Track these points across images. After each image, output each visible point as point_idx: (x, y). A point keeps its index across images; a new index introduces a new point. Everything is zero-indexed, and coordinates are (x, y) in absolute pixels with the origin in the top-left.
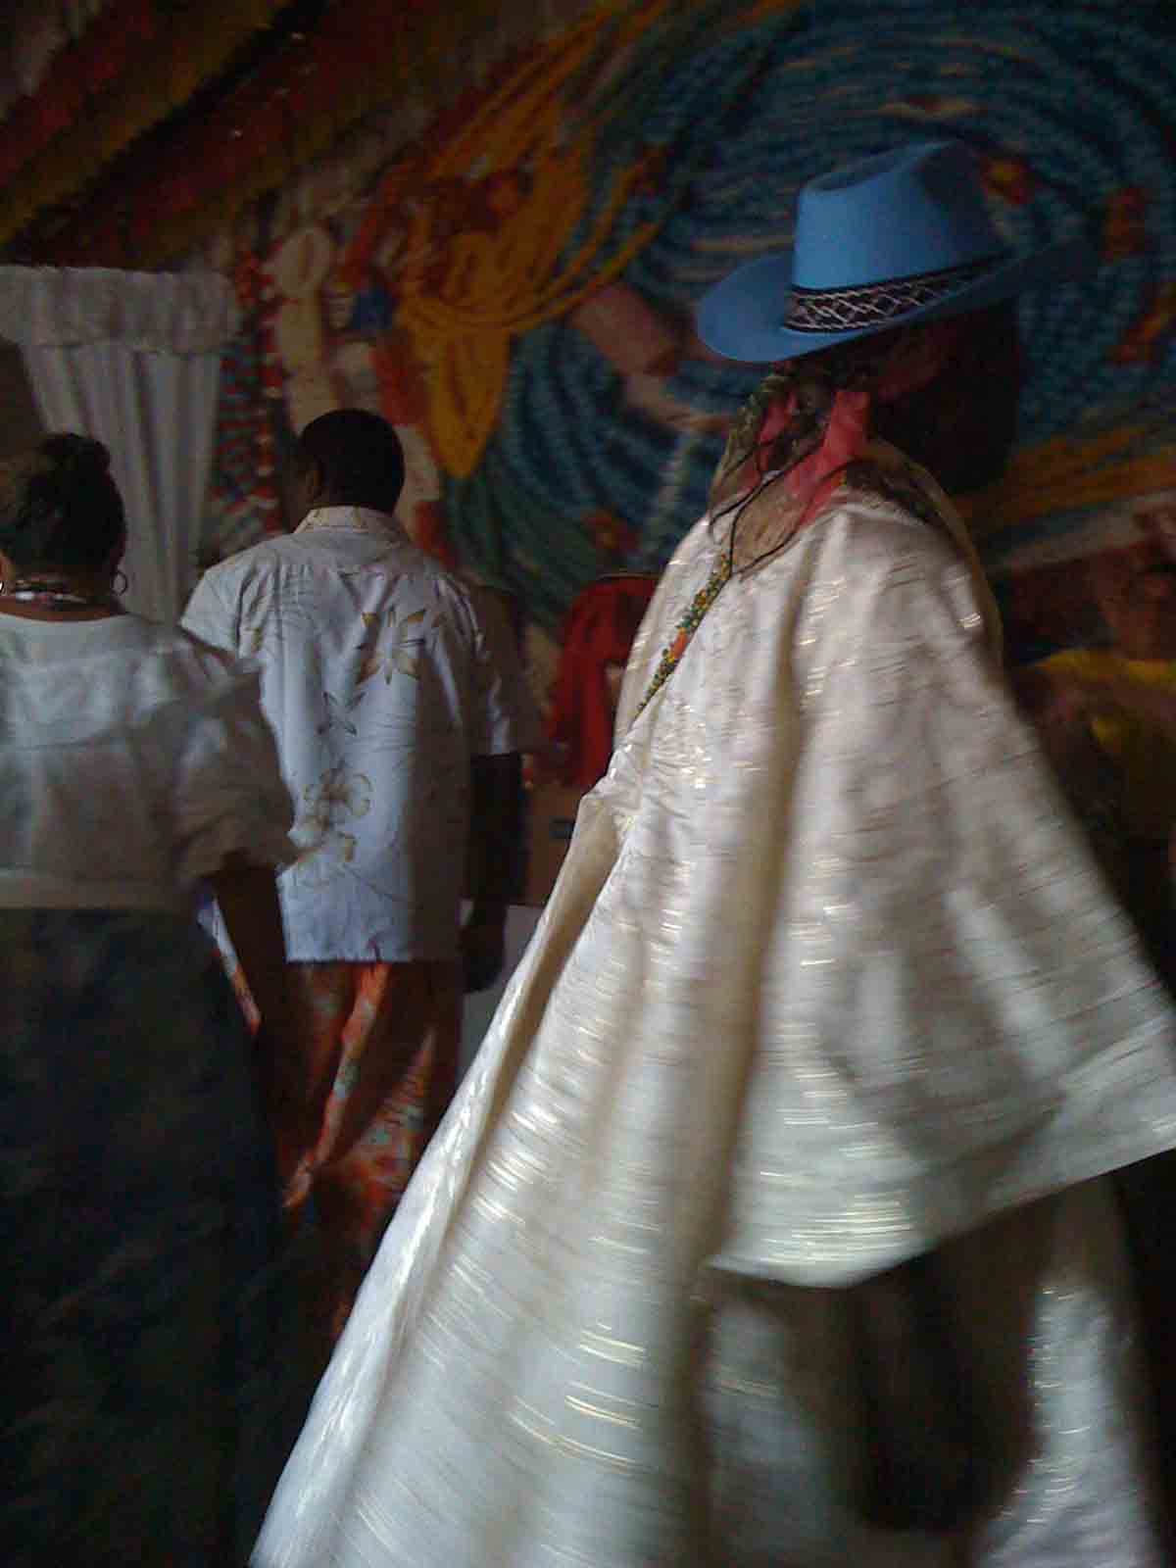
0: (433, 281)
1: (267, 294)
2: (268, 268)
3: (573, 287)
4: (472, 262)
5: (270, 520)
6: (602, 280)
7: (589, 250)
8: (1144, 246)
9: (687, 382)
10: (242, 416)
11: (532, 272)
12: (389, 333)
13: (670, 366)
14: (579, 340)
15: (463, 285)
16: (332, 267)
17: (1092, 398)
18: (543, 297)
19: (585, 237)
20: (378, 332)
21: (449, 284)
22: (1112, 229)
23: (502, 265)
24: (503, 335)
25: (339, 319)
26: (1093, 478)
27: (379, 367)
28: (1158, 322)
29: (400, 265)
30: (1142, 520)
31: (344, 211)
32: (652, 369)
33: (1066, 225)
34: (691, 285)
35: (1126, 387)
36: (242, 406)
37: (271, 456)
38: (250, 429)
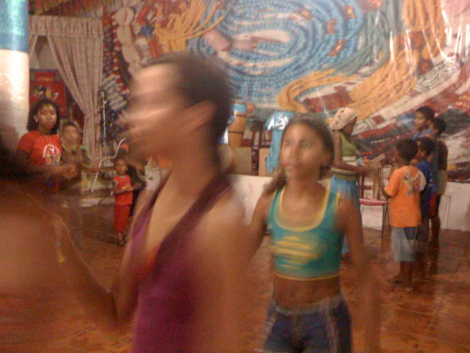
0: (164, 25)
1: (114, 23)
2: (113, 17)
3: (203, 29)
4: (174, 21)
5: (118, 81)
6: (210, 29)
7: (207, 21)
8: (336, 32)
9: (232, 54)
10: (108, 54)
11: (191, 25)
12: (152, 36)
13: (229, 49)
14: (205, 42)
15: (172, 27)
16: (133, 19)
17: (325, 63)
18: (195, 31)
19: (205, 18)
20: (148, 36)
21: (169, 25)
22: (329, 27)
23: (183, 22)
24: (184, 40)
25: (137, 32)
26: (325, 79)
27: (149, 45)
28: (338, 48)
29: (154, 20)
30: (336, 88)
31: (136, 5)
32: (224, 50)
33: (319, 26)
34: (233, 31)
35: (332, 61)
36: (108, 52)
37: (118, 65)
38: (110, 58)
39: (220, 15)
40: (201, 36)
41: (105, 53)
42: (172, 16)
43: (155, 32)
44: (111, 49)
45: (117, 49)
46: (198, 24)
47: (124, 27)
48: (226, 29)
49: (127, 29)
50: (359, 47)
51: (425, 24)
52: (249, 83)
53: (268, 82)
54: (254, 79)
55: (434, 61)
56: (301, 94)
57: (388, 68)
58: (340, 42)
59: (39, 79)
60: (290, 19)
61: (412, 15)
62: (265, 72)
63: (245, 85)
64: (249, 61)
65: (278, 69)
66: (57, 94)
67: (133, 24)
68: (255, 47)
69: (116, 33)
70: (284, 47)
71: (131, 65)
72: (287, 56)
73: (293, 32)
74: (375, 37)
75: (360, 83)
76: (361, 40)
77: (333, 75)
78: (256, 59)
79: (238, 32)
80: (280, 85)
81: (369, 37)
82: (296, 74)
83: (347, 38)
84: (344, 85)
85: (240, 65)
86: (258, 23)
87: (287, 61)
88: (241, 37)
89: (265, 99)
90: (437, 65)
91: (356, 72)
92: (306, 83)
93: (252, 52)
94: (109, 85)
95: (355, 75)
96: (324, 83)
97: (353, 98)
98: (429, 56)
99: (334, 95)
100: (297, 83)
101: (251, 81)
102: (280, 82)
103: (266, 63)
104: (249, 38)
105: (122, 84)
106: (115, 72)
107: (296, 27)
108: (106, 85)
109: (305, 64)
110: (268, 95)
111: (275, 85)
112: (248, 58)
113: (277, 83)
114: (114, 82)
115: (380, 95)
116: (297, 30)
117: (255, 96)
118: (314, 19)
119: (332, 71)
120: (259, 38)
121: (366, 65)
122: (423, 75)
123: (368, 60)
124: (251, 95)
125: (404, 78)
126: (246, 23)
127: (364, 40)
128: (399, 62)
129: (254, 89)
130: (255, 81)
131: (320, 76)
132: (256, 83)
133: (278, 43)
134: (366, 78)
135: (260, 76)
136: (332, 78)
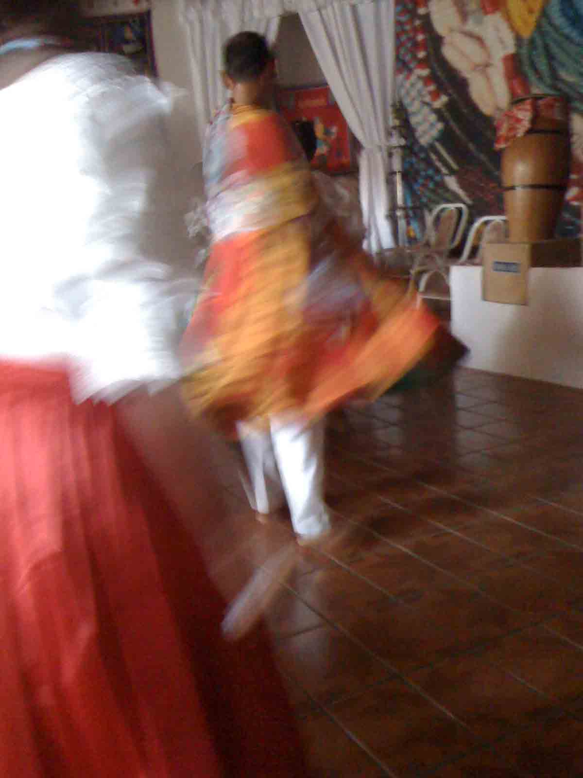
5: (427, 80)
10: (408, 27)
36: (406, 23)
37: (424, 46)
38: (411, 35)
41: (398, 23)
45: (422, 11)
66: (334, 129)
71: (447, 40)
94: (414, 93)
105: (432, 87)
106: (422, 63)
108: (408, 93)
114: (420, 85)
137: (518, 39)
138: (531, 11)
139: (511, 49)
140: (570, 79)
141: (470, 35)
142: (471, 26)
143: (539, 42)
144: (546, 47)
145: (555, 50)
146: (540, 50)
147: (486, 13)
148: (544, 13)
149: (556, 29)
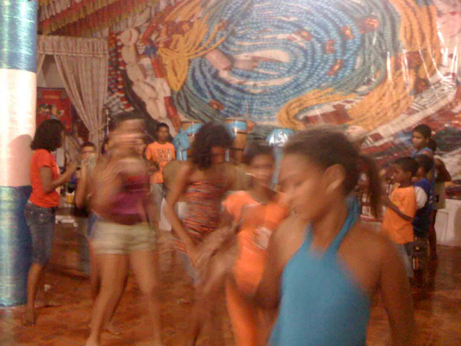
0: (167, 45)
1: (119, 44)
2: (118, 37)
3: (205, 49)
5: (122, 99)
6: (212, 48)
7: (209, 41)
8: (334, 52)
9: (234, 73)
10: (113, 73)
11: (194, 46)
12: (155, 56)
13: (230, 69)
14: (207, 61)
15: (175, 46)
16: (138, 39)
17: (324, 82)
18: (197, 51)
19: (207, 38)
20: (152, 56)
21: (172, 46)
22: (327, 48)
23: (186, 43)
24: (187, 59)
25: (141, 52)
26: (324, 97)
27: (153, 64)
28: (337, 67)
29: (158, 40)
30: (334, 106)
31: (141, 26)
32: (225, 69)
33: (318, 46)
34: (234, 51)
35: (330, 80)
36: (113, 71)
37: (122, 83)
38: (115, 77)
39: (222, 35)
40: (203, 57)
41: (110, 71)
42: (175, 37)
43: (159, 52)
44: (116, 69)
45: (121, 68)
46: (200, 45)
47: (129, 46)
48: (227, 49)
49: (132, 49)
50: (357, 67)
51: (421, 45)
52: (250, 101)
53: (268, 100)
54: (254, 97)
55: (431, 80)
56: (300, 112)
57: (385, 87)
58: (339, 61)
59: (46, 97)
60: (290, 40)
61: (408, 36)
62: (265, 90)
63: (245, 103)
64: (250, 79)
65: (278, 87)
66: (62, 111)
67: (138, 44)
68: (256, 67)
69: (120, 53)
70: (284, 66)
71: (135, 83)
72: (286, 75)
73: (292, 52)
74: (372, 57)
75: (358, 101)
76: (359, 60)
77: (331, 94)
78: (256, 78)
79: (240, 52)
80: (279, 103)
81: (367, 57)
82: (296, 93)
83: (345, 58)
84: (343, 104)
85: (240, 84)
86: (258, 43)
87: (287, 79)
88: (242, 57)
89: (265, 117)
90: (434, 84)
91: (354, 91)
92: (305, 101)
93: (252, 71)
94: (114, 103)
95: (354, 94)
96: (323, 101)
97: (351, 116)
98: (426, 75)
99: (332, 113)
100: (296, 102)
101: (252, 99)
102: (280, 100)
103: (266, 82)
104: (249, 58)
105: (125, 102)
106: (120, 91)
107: (296, 47)
108: (110, 102)
109: (303, 83)
110: (268, 113)
111: (275, 104)
112: (248, 77)
113: (277, 102)
114: (118, 100)
115: (378, 114)
116: (296, 50)
117: (255, 113)
118: (313, 40)
119: (330, 90)
120: (259, 58)
121: (364, 84)
122: (419, 94)
123: (366, 78)
124: (252, 113)
125: (402, 96)
126: (246, 43)
127: (362, 61)
128: (397, 81)
129: (255, 107)
130: (256, 99)
131: (320, 94)
132: (256, 101)
133: (278, 62)
134: (363, 97)
135: (260, 94)
136: (330, 96)
137: (172, 91)
138: (179, 81)
139: (168, 94)
140: (196, 112)
141: (149, 85)
142: (148, 80)
143: (182, 94)
144: (185, 97)
145: (190, 99)
146: (183, 98)
147: (157, 77)
148: (185, 83)
149: (190, 91)
